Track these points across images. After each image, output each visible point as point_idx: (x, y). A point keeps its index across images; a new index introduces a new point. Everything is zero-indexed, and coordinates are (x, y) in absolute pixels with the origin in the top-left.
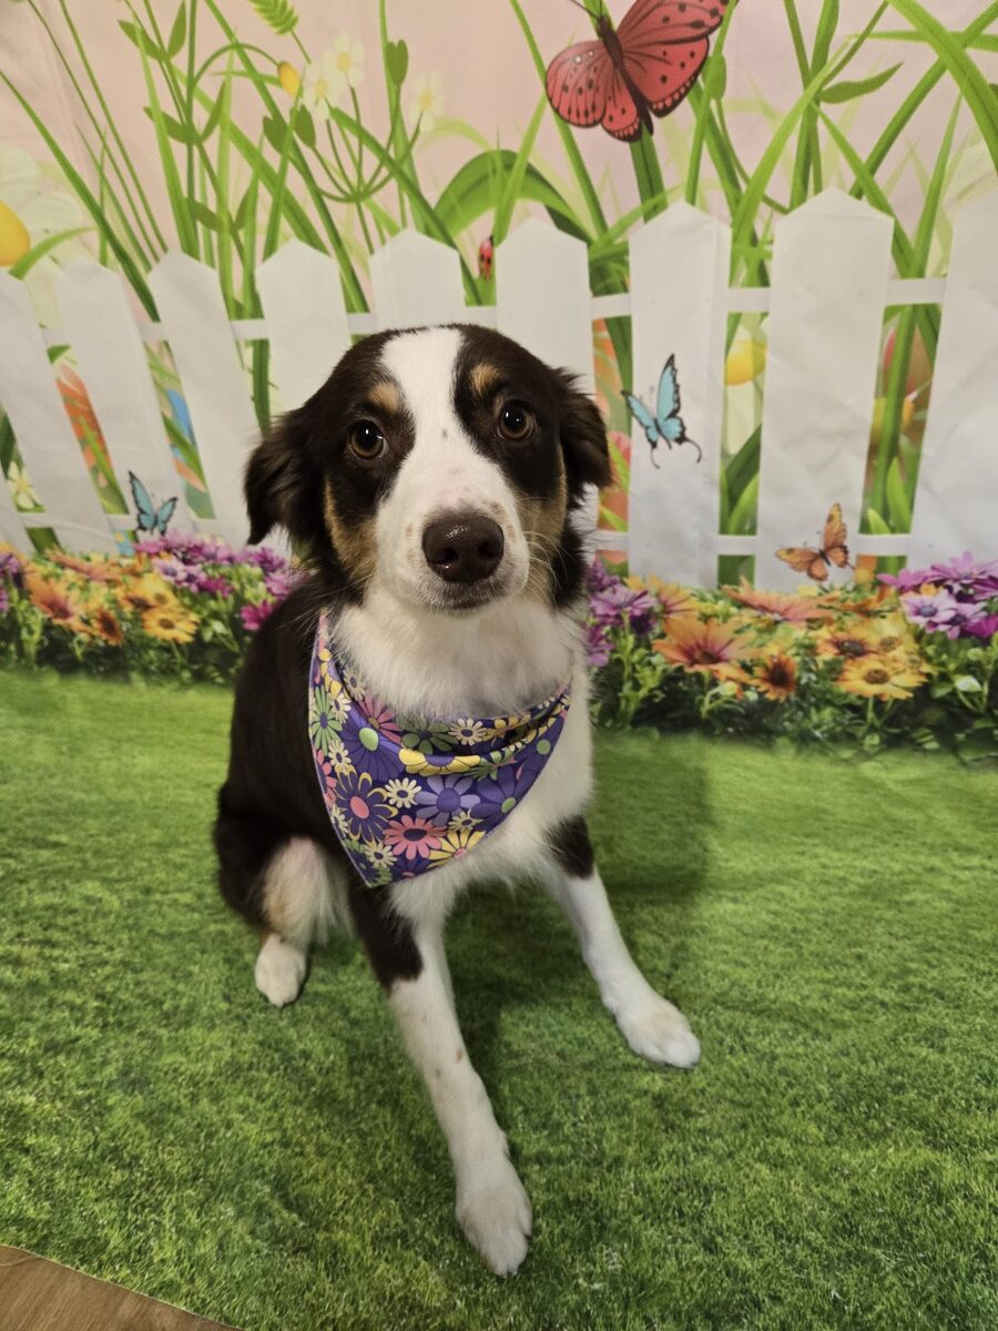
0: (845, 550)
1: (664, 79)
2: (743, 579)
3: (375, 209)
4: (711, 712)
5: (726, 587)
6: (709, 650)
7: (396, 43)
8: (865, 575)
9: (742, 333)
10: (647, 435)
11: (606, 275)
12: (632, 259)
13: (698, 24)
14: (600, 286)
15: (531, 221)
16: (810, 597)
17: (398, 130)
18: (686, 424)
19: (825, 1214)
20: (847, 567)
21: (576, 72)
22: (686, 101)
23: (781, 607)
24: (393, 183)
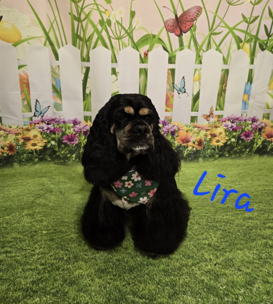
0: (213, 114)
1: (185, 27)
2: (195, 121)
3: (122, 42)
4: (186, 155)
5: (192, 123)
6: (187, 140)
7: (133, 11)
8: (216, 119)
9: (197, 72)
10: (178, 92)
11: (171, 60)
12: (177, 58)
13: (192, 19)
14: (170, 62)
15: (158, 48)
16: (207, 125)
17: (131, 27)
18: (186, 89)
19: (255, 256)
20: (213, 118)
21: (171, 23)
22: (189, 32)
23: (202, 127)
24: (128, 37)
